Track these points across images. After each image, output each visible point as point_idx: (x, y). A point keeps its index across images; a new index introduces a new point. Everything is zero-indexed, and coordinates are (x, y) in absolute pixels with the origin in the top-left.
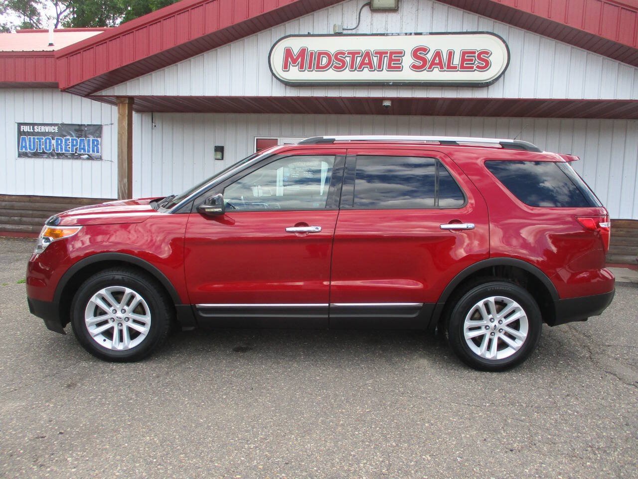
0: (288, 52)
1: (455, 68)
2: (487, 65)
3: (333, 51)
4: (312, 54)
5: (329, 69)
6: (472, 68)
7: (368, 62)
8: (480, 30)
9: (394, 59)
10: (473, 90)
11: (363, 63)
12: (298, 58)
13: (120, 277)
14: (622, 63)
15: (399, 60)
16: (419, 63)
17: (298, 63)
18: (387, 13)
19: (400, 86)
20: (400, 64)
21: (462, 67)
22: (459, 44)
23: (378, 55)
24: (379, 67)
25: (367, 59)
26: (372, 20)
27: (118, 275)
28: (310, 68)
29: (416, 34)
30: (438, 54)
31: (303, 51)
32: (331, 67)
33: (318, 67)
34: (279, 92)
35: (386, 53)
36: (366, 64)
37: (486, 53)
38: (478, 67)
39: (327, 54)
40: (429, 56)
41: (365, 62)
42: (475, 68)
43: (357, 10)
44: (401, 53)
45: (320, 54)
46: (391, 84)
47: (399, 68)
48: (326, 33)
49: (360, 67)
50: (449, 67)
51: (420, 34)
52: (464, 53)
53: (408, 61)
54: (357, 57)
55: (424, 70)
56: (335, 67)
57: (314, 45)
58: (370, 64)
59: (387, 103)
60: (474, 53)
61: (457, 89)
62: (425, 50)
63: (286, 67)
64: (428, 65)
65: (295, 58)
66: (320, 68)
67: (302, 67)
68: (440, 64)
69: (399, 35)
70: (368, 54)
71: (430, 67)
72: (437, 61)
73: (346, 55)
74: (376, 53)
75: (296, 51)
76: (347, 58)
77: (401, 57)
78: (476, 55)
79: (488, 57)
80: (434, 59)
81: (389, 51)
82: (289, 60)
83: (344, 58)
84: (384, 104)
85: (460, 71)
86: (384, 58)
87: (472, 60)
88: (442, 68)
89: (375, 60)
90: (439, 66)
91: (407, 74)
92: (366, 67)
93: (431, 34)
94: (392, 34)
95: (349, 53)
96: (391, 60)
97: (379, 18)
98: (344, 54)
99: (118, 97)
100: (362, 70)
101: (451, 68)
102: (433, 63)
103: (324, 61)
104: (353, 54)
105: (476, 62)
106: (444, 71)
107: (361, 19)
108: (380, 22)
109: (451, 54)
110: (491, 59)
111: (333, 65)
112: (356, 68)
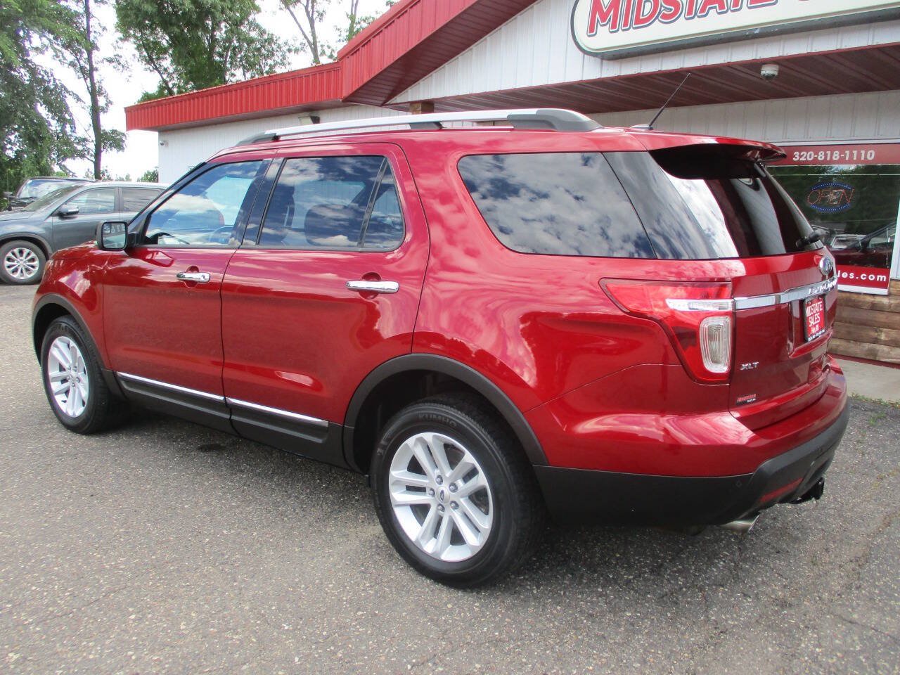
0: (596, 4)
5: (653, 21)
11: (707, 2)
12: (609, 12)
17: (609, 21)
24: (736, 3)
28: (626, 24)
32: (657, 17)
33: (638, 21)
46: (757, 32)
49: (702, 11)
56: (665, 16)
59: (768, 71)
63: (592, 29)
65: (605, 11)
66: (640, 22)
67: (614, 26)
82: (597, 16)
84: (762, 73)
92: (712, 8)
99: (412, 103)
100: (707, 14)
103: (648, 8)
111: (660, 13)
112: (696, 14)
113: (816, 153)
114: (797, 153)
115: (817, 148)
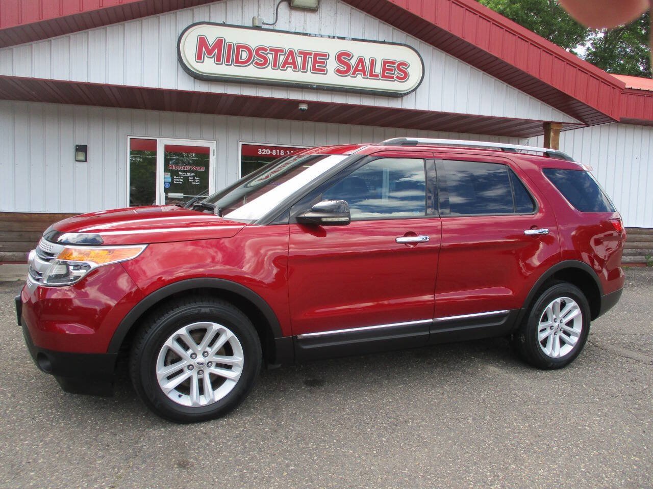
0: (202, 42)
1: (377, 76)
2: (405, 77)
3: (253, 45)
4: (230, 46)
5: (249, 65)
6: (393, 78)
7: (291, 61)
8: (395, 41)
9: (318, 61)
10: (388, 99)
11: (286, 63)
12: (213, 49)
13: (207, 310)
14: (509, 85)
15: (323, 63)
16: (344, 68)
17: (214, 55)
18: (305, 13)
19: (324, 90)
20: (325, 67)
21: (384, 76)
22: (381, 53)
23: (302, 56)
24: (304, 68)
25: (290, 58)
26: (290, 17)
27: (205, 308)
28: (228, 61)
29: (339, 38)
30: (361, 61)
31: (219, 43)
32: (252, 63)
33: (237, 62)
34: (186, 85)
35: (310, 54)
36: (290, 63)
37: (405, 65)
38: (397, 77)
39: (247, 48)
40: (353, 62)
41: (289, 61)
42: (395, 78)
43: (274, 4)
44: (325, 55)
45: (239, 47)
46: (315, 87)
47: (323, 71)
48: (240, 24)
49: (283, 66)
50: (371, 75)
51: (343, 38)
52: (385, 63)
53: (332, 64)
54: (280, 55)
55: (348, 75)
56: (257, 63)
57: (233, 36)
58: (294, 64)
59: (304, 107)
60: (394, 63)
61: (375, 98)
62: (348, 55)
63: (199, 57)
64: (352, 71)
65: (210, 48)
66: (238, 62)
67: (218, 60)
68: (363, 71)
69: (322, 37)
70: (291, 53)
71: (354, 74)
72: (360, 67)
73: (268, 51)
74: (300, 53)
75: (211, 41)
76: (268, 55)
77: (325, 59)
78: (396, 65)
79: (406, 69)
80: (358, 65)
81: (313, 53)
83: (267, 54)
84: (300, 108)
85: (382, 80)
86: (308, 59)
87: (392, 70)
88: (365, 75)
89: (299, 60)
90: (362, 73)
91: (331, 78)
92: (289, 67)
93: (354, 39)
94: (316, 35)
95: (271, 50)
96: (315, 62)
97: (297, 16)
98: (266, 50)
101: (373, 75)
102: (356, 70)
103: (244, 55)
104: (276, 51)
105: (396, 73)
106: (367, 78)
107: (278, 15)
108: (298, 20)
109: (373, 62)
110: (409, 70)
111: (253, 60)
112: (279, 67)
113: (271, 151)
114: (260, 150)
115: (271, 148)
